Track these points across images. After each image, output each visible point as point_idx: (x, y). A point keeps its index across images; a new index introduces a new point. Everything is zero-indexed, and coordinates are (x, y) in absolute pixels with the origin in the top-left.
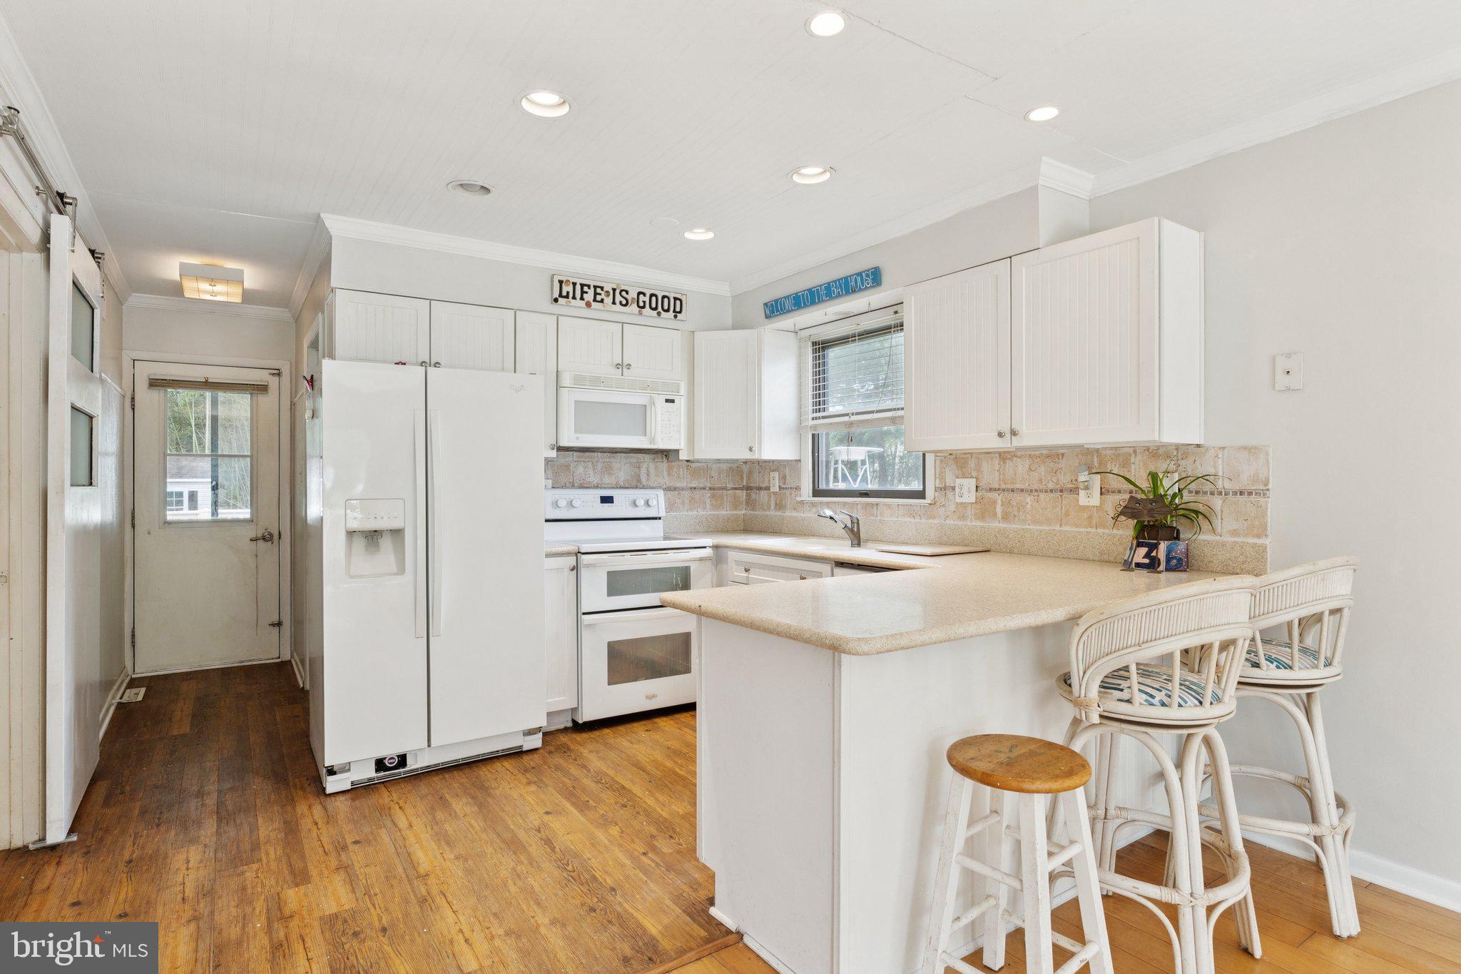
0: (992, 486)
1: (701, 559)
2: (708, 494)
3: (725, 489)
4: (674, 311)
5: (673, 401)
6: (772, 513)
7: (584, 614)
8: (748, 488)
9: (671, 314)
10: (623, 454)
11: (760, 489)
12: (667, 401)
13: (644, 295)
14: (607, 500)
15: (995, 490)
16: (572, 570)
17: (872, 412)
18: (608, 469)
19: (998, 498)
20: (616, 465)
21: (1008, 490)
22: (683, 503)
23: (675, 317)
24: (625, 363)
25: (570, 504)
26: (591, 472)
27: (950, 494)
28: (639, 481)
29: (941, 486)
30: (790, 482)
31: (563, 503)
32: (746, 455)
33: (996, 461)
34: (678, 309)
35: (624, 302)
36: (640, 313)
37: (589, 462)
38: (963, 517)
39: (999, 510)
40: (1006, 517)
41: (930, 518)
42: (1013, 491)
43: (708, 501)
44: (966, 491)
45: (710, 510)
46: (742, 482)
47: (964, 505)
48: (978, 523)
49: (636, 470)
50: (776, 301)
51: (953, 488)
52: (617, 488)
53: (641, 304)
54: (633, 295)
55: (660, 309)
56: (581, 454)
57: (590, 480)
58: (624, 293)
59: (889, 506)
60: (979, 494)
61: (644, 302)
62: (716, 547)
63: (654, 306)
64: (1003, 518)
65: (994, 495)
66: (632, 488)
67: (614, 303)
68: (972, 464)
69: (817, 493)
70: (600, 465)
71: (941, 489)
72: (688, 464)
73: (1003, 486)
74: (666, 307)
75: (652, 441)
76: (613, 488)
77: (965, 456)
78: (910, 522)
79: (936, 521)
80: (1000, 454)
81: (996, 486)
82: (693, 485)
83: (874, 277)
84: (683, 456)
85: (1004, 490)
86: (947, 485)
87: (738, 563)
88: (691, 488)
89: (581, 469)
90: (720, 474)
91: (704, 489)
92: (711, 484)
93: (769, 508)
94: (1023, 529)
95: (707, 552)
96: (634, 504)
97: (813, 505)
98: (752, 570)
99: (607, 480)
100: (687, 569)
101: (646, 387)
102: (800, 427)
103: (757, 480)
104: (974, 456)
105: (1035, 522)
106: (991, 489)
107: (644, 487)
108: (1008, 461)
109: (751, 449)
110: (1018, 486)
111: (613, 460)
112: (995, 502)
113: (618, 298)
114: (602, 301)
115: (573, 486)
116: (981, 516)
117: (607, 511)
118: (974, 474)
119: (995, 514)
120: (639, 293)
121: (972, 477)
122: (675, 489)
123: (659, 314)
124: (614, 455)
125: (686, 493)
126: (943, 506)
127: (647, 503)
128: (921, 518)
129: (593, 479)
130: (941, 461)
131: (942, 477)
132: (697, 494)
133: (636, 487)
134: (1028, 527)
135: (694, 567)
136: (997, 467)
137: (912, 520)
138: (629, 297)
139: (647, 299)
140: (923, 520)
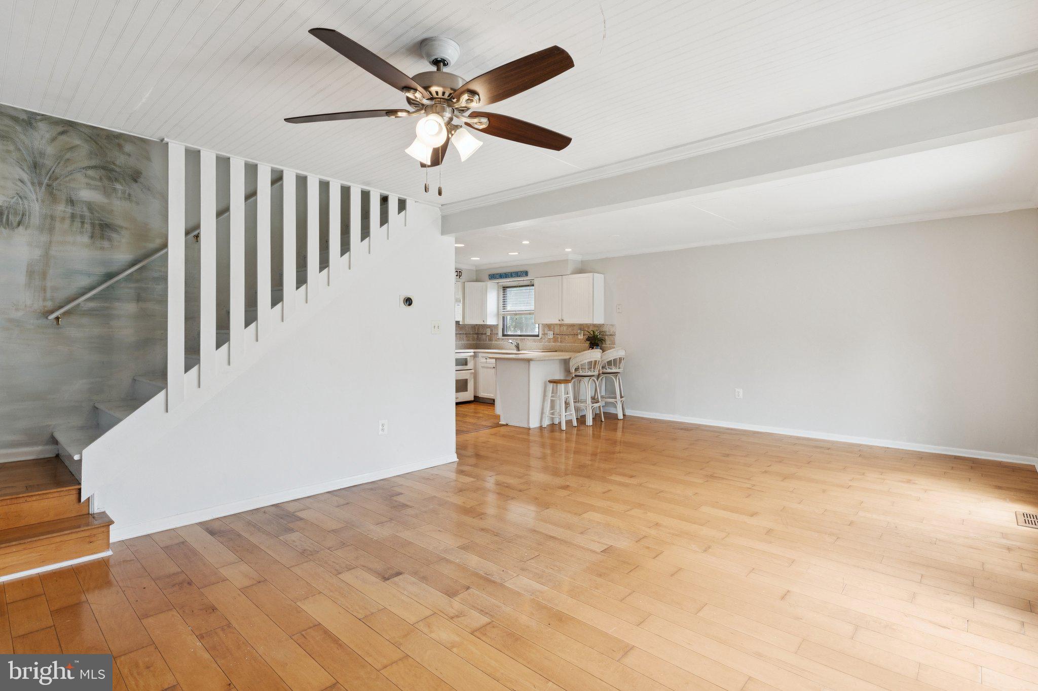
0: (557, 334)
1: (470, 356)
3: (470, 334)
5: (459, 305)
6: (487, 342)
8: (477, 334)
9: (458, 277)
11: (482, 334)
23: (460, 277)
27: (546, 336)
30: (494, 332)
32: (481, 322)
33: (558, 327)
34: (460, 275)
38: (550, 342)
40: (561, 342)
41: (540, 343)
44: (550, 335)
45: (465, 341)
46: (475, 331)
47: (550, 338)
48: (554, 343)
50: (493, 275)
51: (547, 334)
59: (528, 339)
60: (554, 336)
62: (474, 352)
65: (558, 336)
68: (552, 327)
69: (504, 335)
71: (543, 334)
73: (560, 334)
77: (550, 325)
79: (542, 343)
80: (559, 325)
82: (460, 333)
83: (526, 273)
84: (461, 323)
86: (545, 333)
87: (483, 357)
90: (468, 329)
93: (486, 341)
94: (565, 345)
95: (472, 354)
97: (503, 339)
100: (466, 359)
102: (498, 314)
103: (481, 331)
104: (553, 325)
105: (568, 343)
108: (561, 327)
109: (483, 320)
110: (564, 333)
112: (558, 338)
116: (555, 341)
118: (552, 330)
119: (558, 341)
126: (544, 339)
128: (538, 343)
130: (544, 326)
131: (544, 331)
132: (462, 336)
135: (468, 358)
137: (535, 343)
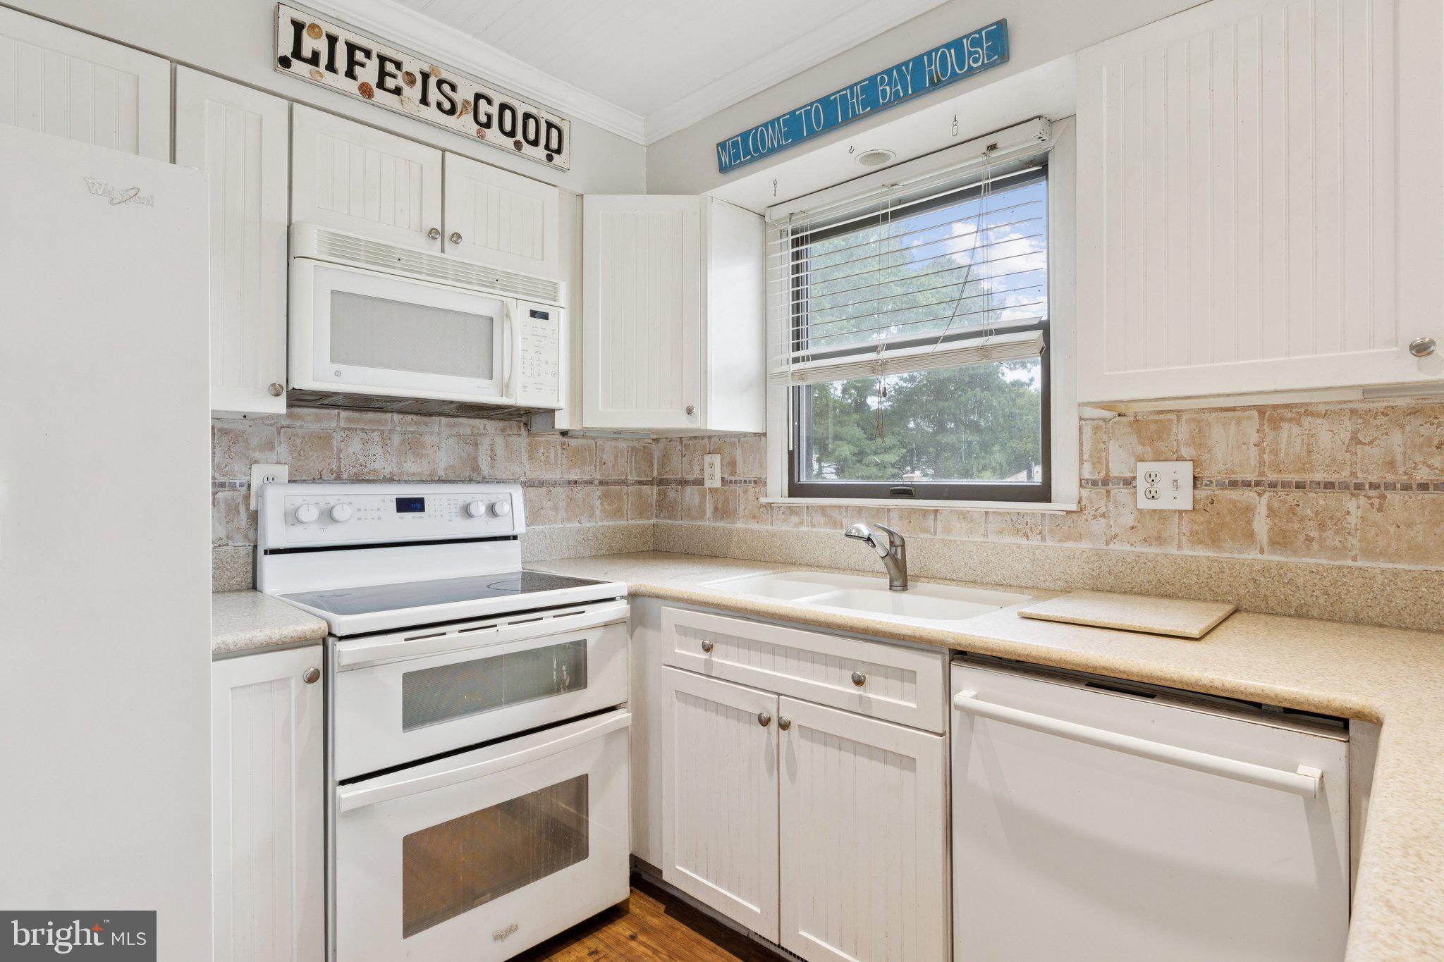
0: (1239, 477)
1: (607, 625)
2: (598, 491)
3: (624, 483)
4: (547, 147)
5: (545, 316)
6: (708, 523)
7: (343, 783)
8: (661, 482)
9: (540, 152)
10: (444, 420)
11: (683, 483)
12: (534, 314)
13: (489, 102)
14: (409, 505)
15: (1247, 484)
16: (311, 679)
17: (933, 341)
18: (414, 445)
19: (1261, 503)
20: (429, 440)
21: (1286, 485)
22: (556, 508)
23: (550, 158)
24: (449, 231)
25: (328, 516)
26: (379, 451)
27: (1121, 493)
28: (476, 468)
29: (1096, 477)
30: (745, 471)
31: (310, 514)
32: (679, 422)
33: (1251, 429)
34: (554, 145)
35: (447, 106)
36: (481, 136)
37: (373, 431)
38: (1160, 540)
39: (1261, 526)
40: (1280, 541)
41: (1067, 539)
42: (1300, 486)
43: (597, 503)
44: (1168, 486)
45: (602, 520)
46: (652, 471)
47: (1162, 516)
48: (1201, 552)
49: (470, 449)
50: (745, 136)
51: (1129, 482)
52: (431, 482)
53: (483, 119)
54: (464, 94)
55: (519, 136)
56: (357, 415)
57: (377, 465)
58: (446, 87)
59: (964, 515)
60: (1202, 493)
61: (489, 117)
62: (633, 596)
63: (508, 127)
64: (1274, 543)
65: (1249, 495)
66: (463, 482)
67: (424, 101)
68: (1182, 432)
69: (796, 490)
70: (397, 439)
71: (1094, 483)
72: (565, 440)
73: (1272, 477)
74: (532, 136)
75: (505, 388)
76: (424, 482)
77: (1162, 417)
78: (1019, 546)
79: (1085, 545)
80: (1261, 410)
81: (1252, 477)
82: (573, 477)
84: (562, 422)
85: (1272, 485)
86: (1114, 473)
87: (684, 631)
88: (569, 482)
89: (355, 446)
90: (616, 458)
91: (591, 482)
92: (603, 475)
93: (702, 516)
94: (1340, 568)
95: (620, 609)
96: (466, 512)
97: (792, 510)
98: (717, 647)
99: (411, 467)
100: (580, 646)
101: (491, 280)
102: (766, 377)
103: (678, 467)
104: (1184, 418)
105: (1373, 554)
106: (1233, 484)
107: (485, 481)
108: (1286, 426)
109: (689, 411)
110: (1319, 476)
111: (423, 429)
112: (1247, 511)
113: (434, 95)
114: (398, 91)
115: (338, 479)
116: (1213, 538)
117: (411, 526)
118: (1184, 452)
119: (1250, 535)
120: (478, 97)
121: (1180, 459)
122: (542, 484)
123: (518, 145)
124: (426, 419)
125: (560, 491)
126: (1103, 515)
127: (492, 511)
128: (1043, 539)
129: (382, 463)
130: (1096, 429)
131: (1099, 458)
132: (580, 493)
133: (470, 481)
134: (1350, 563)
135: (592, 640)
136: (1254, 437)
137: (1023, 541)
138: (458, 97)
139: (494, 111)
140: (1049, 543)
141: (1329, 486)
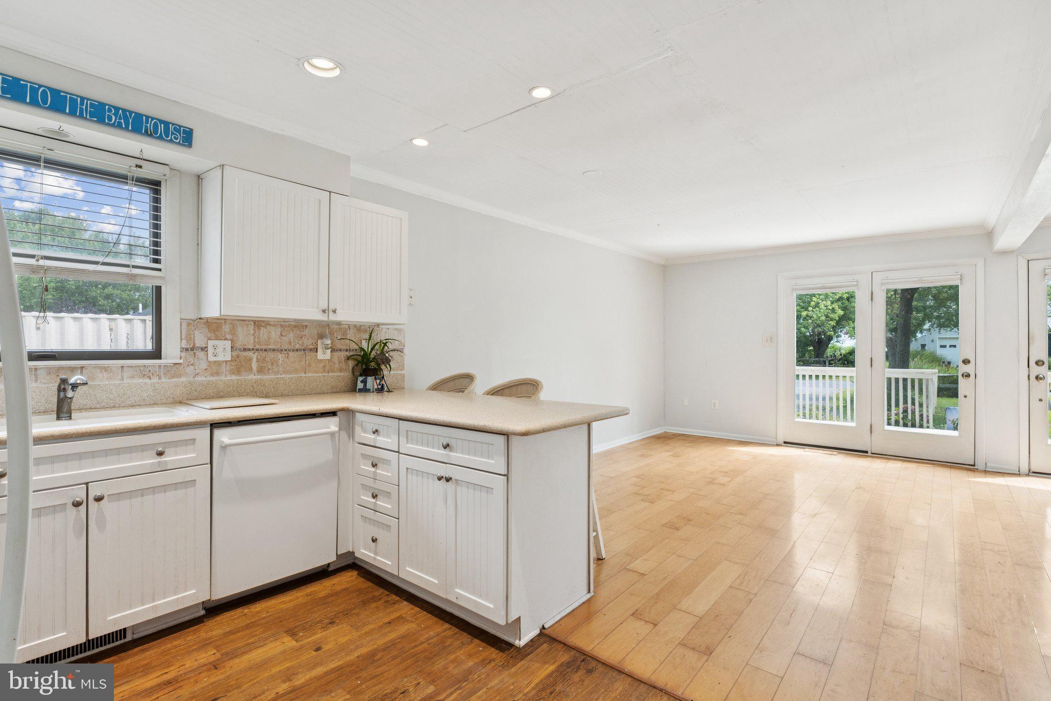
0: (247, 347)
15: (249, 350)
19: (254, 356)
21: (261, 350)
27: (201, 354)
29: (189, 347)
33: (251, 328)
38: (217, 374)
39: (254, 365)
40: (261, 370)
41: (173, 377)
42: (266, 350)
44: (221, 351)
47: (218, 363)
48: (234, 377)
51: (204, 349)
59: (106, 369)
60: (235, 353)
64: (258, 371)
65: (250, 354)
68: (226, 328)
71: (187, 350)
73: (258, 347)
77: (218, 321)
78: (145, 384)
79: (183, 379)
80: (255, 322)
81: (251, 347)
83: (186, 138)
85: (257, 350)
86: (198, 345)
94: (278, 378)
104: (228, 322)
105: (285, 372)
106: (245, 350)
108: (262, 328)
110: (272, 347)
112: (251, 359)
116: (237, 371)
118: (228, 337)
119: (251, 369)
121: (226, 339)
126: (192, 365)
128: (160, 378)
130: (189, 324)
131: (189, 338)
134: (280, 376)
136: (252, 332)
137: (148, 381)
140: (163, 380)
141: (274, 350)
